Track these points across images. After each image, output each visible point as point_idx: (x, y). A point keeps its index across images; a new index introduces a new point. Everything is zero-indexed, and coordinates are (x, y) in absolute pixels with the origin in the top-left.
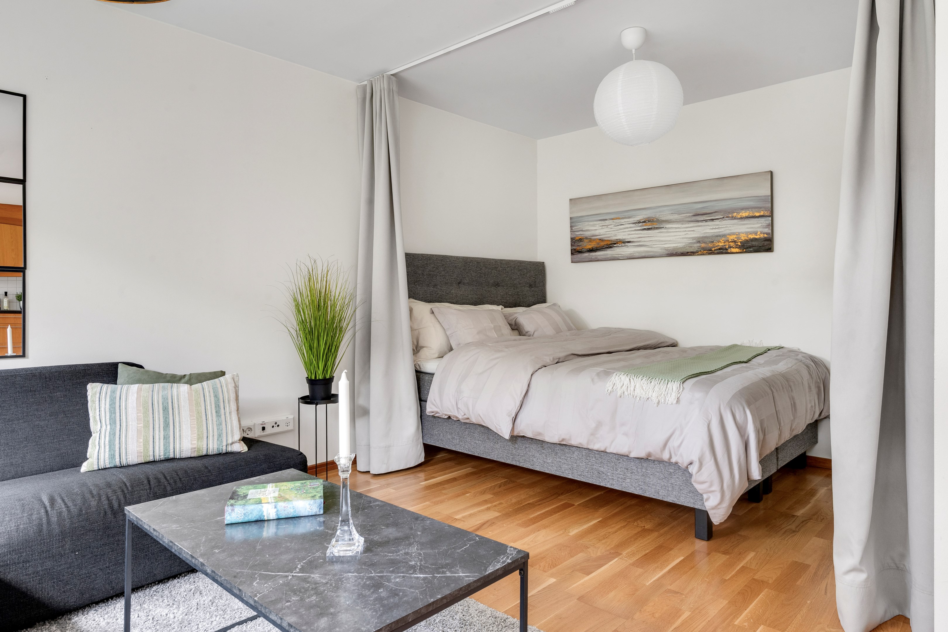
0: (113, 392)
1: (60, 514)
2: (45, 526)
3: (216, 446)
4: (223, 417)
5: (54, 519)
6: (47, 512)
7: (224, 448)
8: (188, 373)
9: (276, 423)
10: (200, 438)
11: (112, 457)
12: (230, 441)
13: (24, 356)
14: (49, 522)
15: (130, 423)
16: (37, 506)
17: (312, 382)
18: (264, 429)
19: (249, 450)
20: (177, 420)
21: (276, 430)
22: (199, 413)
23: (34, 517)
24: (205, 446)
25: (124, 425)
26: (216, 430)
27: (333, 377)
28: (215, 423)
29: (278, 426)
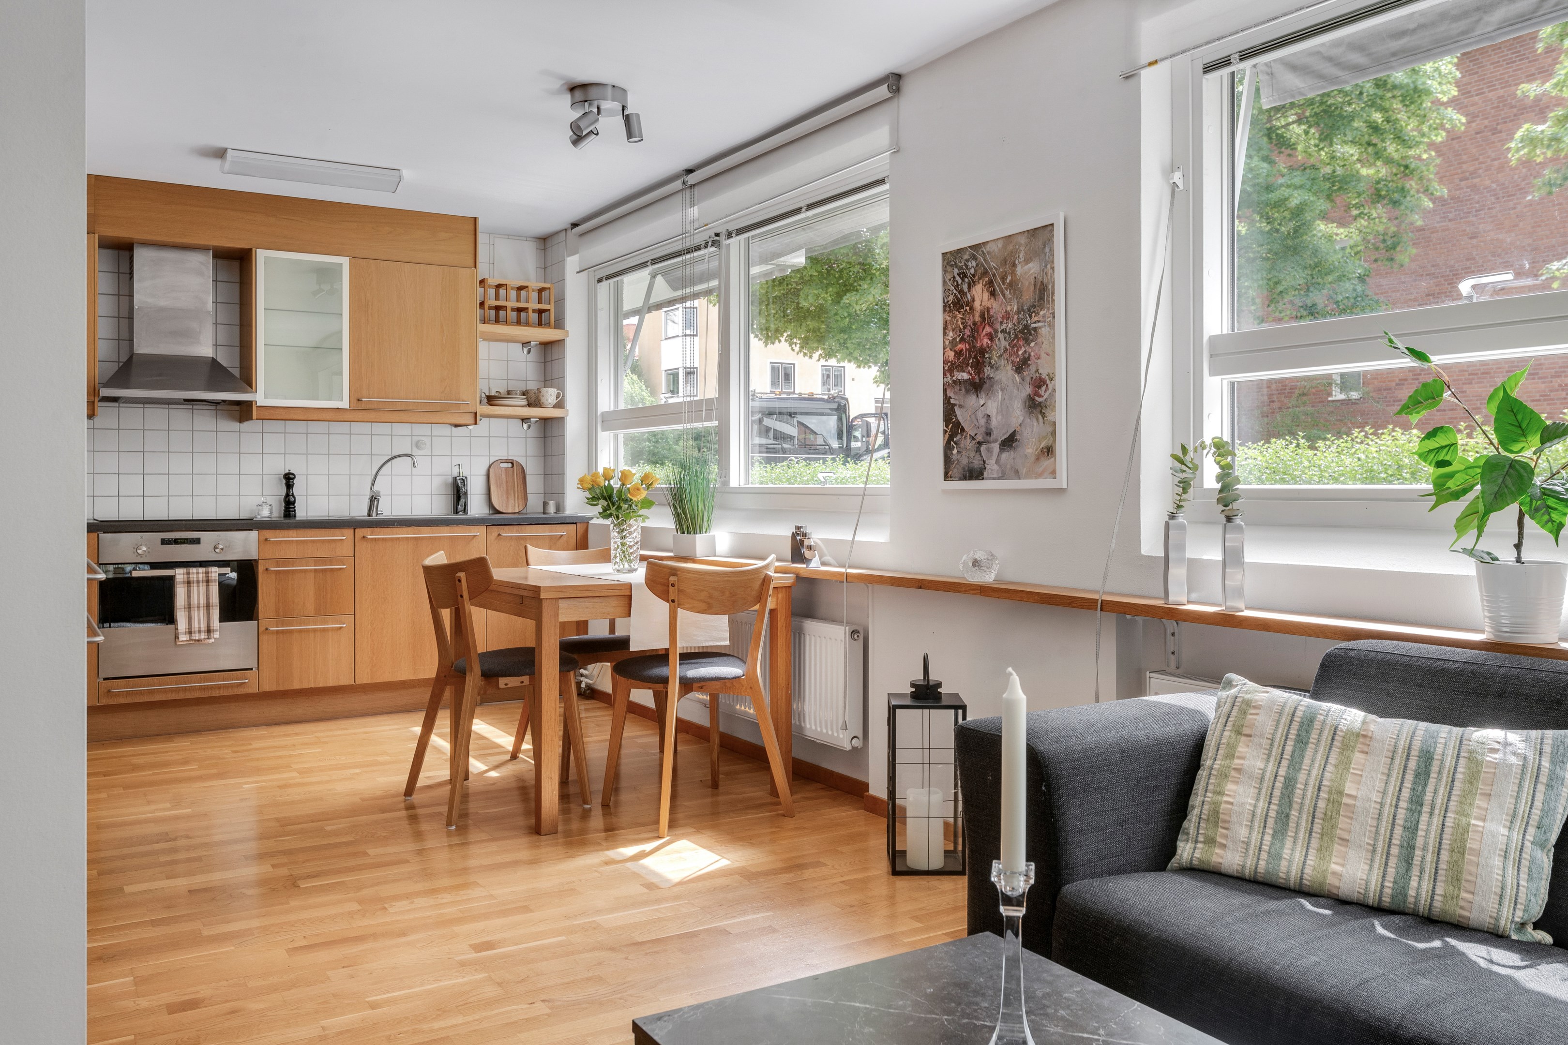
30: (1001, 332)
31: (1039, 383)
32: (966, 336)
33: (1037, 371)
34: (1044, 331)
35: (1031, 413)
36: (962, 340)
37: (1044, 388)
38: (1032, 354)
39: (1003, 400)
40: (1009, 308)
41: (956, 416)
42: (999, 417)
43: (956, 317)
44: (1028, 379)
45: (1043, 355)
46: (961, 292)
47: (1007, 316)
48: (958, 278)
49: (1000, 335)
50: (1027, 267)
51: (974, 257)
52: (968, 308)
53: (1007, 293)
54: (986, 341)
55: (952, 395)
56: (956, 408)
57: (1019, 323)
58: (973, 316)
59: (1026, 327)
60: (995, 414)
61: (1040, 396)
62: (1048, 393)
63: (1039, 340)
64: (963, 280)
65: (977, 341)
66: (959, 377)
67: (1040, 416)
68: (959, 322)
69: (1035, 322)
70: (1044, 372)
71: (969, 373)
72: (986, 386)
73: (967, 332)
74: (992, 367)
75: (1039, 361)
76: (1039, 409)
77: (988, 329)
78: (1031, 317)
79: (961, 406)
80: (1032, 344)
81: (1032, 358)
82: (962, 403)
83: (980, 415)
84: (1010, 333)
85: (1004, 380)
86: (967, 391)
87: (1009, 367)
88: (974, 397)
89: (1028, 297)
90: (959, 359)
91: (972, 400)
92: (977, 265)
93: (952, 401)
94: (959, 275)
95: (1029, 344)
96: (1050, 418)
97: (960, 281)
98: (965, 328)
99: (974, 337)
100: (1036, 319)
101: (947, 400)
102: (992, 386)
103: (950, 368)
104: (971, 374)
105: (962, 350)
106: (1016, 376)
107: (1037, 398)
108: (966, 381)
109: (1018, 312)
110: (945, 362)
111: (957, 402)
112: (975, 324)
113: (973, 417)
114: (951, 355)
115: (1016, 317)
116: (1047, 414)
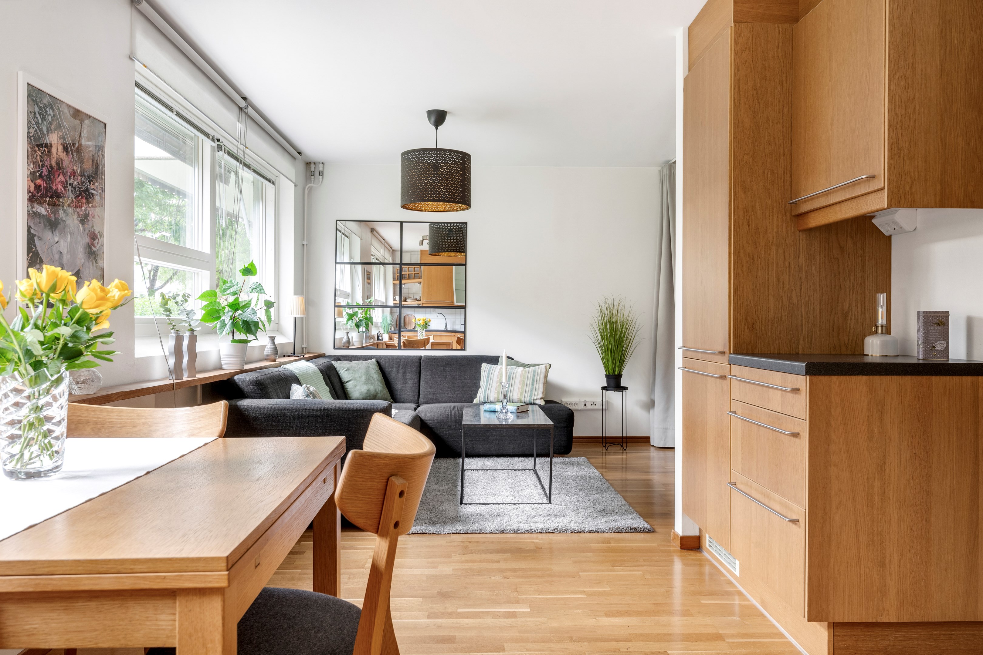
0: (490, 368)
1: (455, 413)
2: (449, 416)
3: (528, 399)
4: (535, 385)
5: (453, 414)
6: (451, 411)
7: (532, 401)
8: (530, 364)
9: (594, 403)
10: (521, 394)
11: (485, 397)
12: (535, 398)
13: (465, 350)
14: (451, 415)
15: (493, 383)
16: (448, 408)
17: (607, 376)
18: (585, 405)
19: (545, 404)
20: (513, 384)
21: (594, 407)
22: (524, 382)
23: (447, 412)
24: (523, 398)
25: (491, 383)
26: (530, 391)
27: (622, 374)
28: (530, 388)
29: (595, 405)
30: (70, 184)
31: (94, 237)
32: (43, 174)
33: (93, 227)
34: (97, 198)
35: (89, 258)
36: (41, 176)
37: (97, 241)
38: (90, 212)
39: (71, 242)
40: (75, 168)
41: (35, 246)
42: (69, 256)
43: (35, 151)
44: (87, 231)
45: (96, 217)
46: (41, 130)
47: (73, 173)
48: (38, 116)
49: (69, 188)
50: (88, 143)
51: (52, 108)
52: (46, 150)
53: (75, 155)
54: (60, 187)
55: (32, 226)
56: (36, 239)
57: (82, 184)
58: (50, 159)
59: (87, 190)
60: (66, 253)
61: (95, 247)
62: (99, 245)
63: (94, 204)
64: (42, 121)
65: (52, 183)
66: (39, 211)
67: (94, 262)
68: (39, 158)
69: (93, 189)
70: (97, 229)
71: (46, 209)
72: (60, 226)
73: (45, 172)
74: (64, 212)
75: (94, 220)
76: (94, 256)
77: (61, 178)
78: (90, 183)
79: (39, 238)
80: (90, 205)
81: (90, 216)
82: (40, 235)
83: (55, 250)
84: (75, 189)
85: (71, 225)
86: (45, 226)
87: (75, 217)
88: (50, 233)
89: (88, 166)
90: (38, 193)
91: (48, 235)
92: (54, 116)
93: (32, 231)
94: (40, 114)
95: (89, 204)
96: (100, 264)
97: (40, 121)
98: (43, 166)
99: (50, 178)
100: (93, 187)
101: (29, 228)
102: (64, 228)
103: (32, 199)
104: (48, 211)
105: (40, 186)
106: (80, 225)
107: (93, 247)
108: (44, 216)
109: (82, 175)
110: (29, 192)
111: (36, 234)
112: (51, 167)
113: (49, 250)
114: (33, 186)
115: (79, 178)
116: (98, 261)
